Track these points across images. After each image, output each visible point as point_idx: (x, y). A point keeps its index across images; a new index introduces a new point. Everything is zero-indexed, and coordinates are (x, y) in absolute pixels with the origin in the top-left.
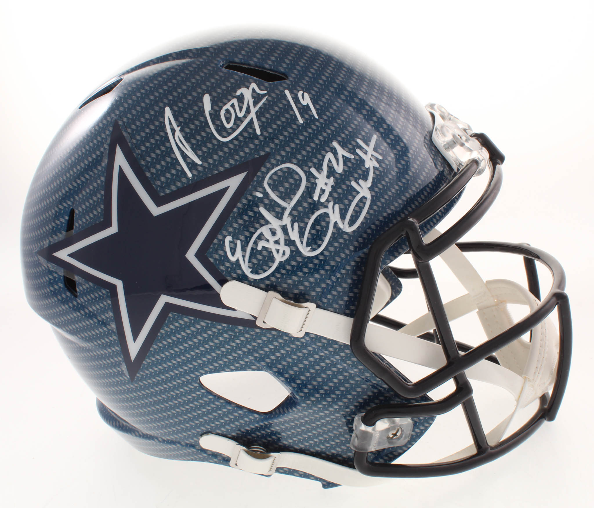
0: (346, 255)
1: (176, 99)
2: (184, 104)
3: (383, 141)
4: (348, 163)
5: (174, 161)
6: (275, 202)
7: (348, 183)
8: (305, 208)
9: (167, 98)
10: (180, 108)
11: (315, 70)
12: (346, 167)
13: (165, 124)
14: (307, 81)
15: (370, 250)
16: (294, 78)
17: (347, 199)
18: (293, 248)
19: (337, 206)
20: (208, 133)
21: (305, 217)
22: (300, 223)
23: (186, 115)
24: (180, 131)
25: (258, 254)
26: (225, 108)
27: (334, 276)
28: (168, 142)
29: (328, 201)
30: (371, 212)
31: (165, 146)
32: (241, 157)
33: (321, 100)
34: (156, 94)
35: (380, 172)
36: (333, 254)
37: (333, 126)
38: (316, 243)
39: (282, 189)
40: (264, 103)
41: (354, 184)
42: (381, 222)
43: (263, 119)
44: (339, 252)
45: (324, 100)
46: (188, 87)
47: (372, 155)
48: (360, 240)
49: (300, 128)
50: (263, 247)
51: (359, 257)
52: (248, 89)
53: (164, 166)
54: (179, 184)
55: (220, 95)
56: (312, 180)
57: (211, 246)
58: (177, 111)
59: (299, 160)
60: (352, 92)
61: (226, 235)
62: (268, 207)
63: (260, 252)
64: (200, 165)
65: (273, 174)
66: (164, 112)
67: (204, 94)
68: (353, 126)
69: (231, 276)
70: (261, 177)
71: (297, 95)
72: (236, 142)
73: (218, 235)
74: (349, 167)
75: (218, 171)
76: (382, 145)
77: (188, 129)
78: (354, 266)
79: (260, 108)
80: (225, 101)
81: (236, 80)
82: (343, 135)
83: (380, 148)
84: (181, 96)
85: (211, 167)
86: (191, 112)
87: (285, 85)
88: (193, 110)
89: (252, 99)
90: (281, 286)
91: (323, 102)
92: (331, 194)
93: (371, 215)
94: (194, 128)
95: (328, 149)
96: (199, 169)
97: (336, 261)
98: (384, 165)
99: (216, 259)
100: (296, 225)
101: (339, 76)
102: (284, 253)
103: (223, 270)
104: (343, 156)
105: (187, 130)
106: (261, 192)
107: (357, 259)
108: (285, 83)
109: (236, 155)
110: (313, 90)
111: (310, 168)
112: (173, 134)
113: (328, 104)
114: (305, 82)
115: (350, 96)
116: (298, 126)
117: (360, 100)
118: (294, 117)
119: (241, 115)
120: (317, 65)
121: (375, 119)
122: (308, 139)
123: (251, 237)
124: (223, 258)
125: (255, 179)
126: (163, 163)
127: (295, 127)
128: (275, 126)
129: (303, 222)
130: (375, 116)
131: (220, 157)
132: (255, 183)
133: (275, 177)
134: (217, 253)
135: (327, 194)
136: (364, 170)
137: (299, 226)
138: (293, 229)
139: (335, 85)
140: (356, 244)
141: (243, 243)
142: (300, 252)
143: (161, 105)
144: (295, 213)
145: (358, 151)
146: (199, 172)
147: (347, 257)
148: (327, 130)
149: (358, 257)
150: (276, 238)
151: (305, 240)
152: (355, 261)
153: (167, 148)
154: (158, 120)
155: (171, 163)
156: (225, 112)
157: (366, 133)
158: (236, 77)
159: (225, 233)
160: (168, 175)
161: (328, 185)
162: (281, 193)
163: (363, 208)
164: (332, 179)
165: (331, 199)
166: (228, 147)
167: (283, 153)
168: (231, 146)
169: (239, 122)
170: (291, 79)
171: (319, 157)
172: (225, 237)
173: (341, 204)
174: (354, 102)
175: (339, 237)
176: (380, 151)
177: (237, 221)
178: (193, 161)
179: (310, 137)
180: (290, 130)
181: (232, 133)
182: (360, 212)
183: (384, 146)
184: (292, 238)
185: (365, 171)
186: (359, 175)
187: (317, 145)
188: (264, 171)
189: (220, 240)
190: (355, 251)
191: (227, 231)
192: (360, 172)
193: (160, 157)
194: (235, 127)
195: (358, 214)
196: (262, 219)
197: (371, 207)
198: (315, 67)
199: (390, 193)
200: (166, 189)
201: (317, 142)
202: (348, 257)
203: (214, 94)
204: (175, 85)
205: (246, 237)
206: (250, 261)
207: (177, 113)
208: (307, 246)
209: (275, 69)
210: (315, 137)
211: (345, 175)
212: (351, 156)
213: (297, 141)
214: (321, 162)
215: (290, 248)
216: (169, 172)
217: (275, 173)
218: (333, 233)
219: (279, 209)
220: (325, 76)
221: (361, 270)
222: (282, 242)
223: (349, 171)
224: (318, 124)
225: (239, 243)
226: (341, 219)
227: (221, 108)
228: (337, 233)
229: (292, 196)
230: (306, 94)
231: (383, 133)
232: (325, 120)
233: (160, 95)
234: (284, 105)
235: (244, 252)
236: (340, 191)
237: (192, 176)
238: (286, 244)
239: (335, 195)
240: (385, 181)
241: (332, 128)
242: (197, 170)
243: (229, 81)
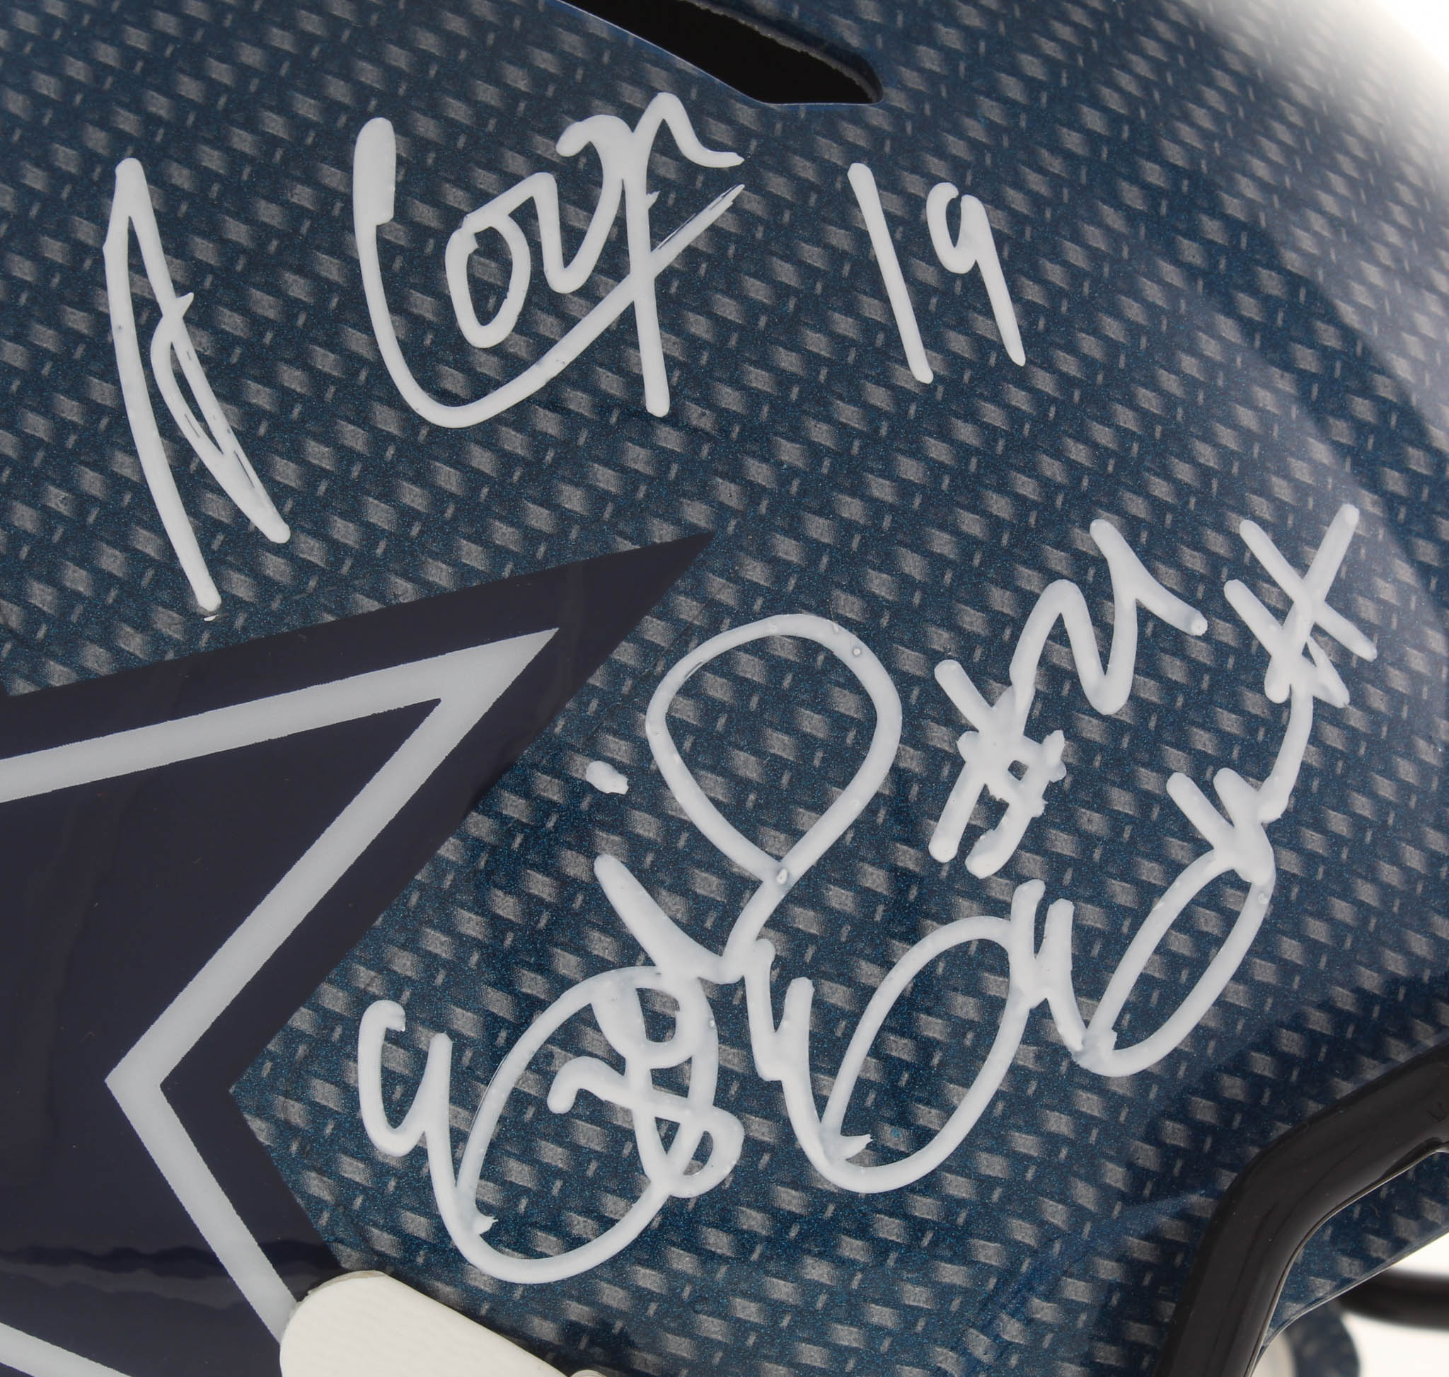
0: (1078, 1213)
1: (191, 119)
2: (235, 159)
3: (1395, 549)
4: (1167, 658)
5: (127, 498)
6: (698, 838)
7: (1148, 779)
8: (867, 897)
9: (136, 106)
10: (204, 177)
11: (1047, 61)
12: (1151, 683)
13: (100, 262)
14: (991, 127)
15: (1227, 1202)
16: (915, 96)
17: (1127, 875)
18: (763, 1130)
19: (1062, 913)
20: (352, 361)
21: (861, 955)
22: (827, 986)
23: (237, 231)
24: (187, 319)
25: (545, 1137)
26: (476, 221)
27: (984, 1329)
28: (102, 377)
29: (1012, 873)
30: (1265, 972)
31: (84, 400)
32: (531, 536)
33: (1057, 256)
34: (77, 69)
35: (1353, 736)
36: (996, 1195)
37: (1107, 420)
38: (903, 1119)
39: (747, 765)
40: (713, 229)
41: (1182, 791)
42: (1314, 1039)
43: (699, 326)
44: (1037, 1189)
45: (1075, 255)
46: (276, 55)
47: (1317, 630)
48: (1174, 1133)
49: (912, 409)
50: (584, 1096)
51: (1153, 1236)
52: (633, 125)
53: (60, 517)
54: (134, 643)
55: (461, 142)
56: (938, 735)
57: (271, 1047)
58: (186, 196)
59: (873, 605)
60: (1251, 228)
61: (373, 990)
62: (649, 858)
63: (560, 1127)
64: (278, 549)
65: (707, 667)
66: (107, 186)
67: (368, 117)
68: (1228, 438)
69: (364, 1242)
70: (633, 674)
71: (917, 205)
72: (514, 442)
73: (325, 986)
74: (1170, 687)
75: (381, 597)
76: (1384, 576)
77: (238, 319)
78: (1110, 1288)
79: (690, 253)
80: (484, 179)
81: (568, 62)
82: (1161, 489)
83: (1370, 593)
84: (226, 110)
85: (345, 569)
86: (269, 213)
87: (853, 134)
88: (287, 206)
89: (650, 190)
90: (654, 1347)
91: (1066, 264)
92: (1035, 835)
93: (1259, 990)
94: (271, 314)
95: (1056, 558)
96: (269, 572)
97: (1007, 1242)
98: (1378, 700)
99: (285, 1129)
100: (801, 992)
101: (1187, 118)
102: (703, 1153)
103: (320, 1201)
104: (1144, 615)
105: (232, 322)
106: (619, 767)
107: (1138, 1248)
108: (857, 120)
109: (501, 519)
110: (1019, 185)
111: (935, 658)
112: (145, 334)
113: (1096, 280)
114: (976, 130)
115: (1232, 251)
116: (901, 396)
117: (1293, 281)
118: (881, 337)
119: (565, 280)
120: (1065, 32)
121: (1363, 408)
122: (946, 481)
123: (518, 1028)
124: (329, 1130)
125: (597, 679)
126: (57, 499)
127: (878, 396)
128: (759, 379)
129: (847, 978)
130: (1366, 391)
131: (407, 515)
132: (594, 705)
133: (718, 689)
134: (298, 1092)
135: (1012, 830)
136: (1256, 711)
137: (818, 1004)
138: (777, 1015)
139: (1153, 174)
140: (1147, 1156)
141: (468, 1054)
142: (801, 1157)
143: (97, 139)
144: (806, 920)
145: (1237, 594)
146: (265, 585)
147: (1076, 1227)
148: (1070, 442)
149: (1147, 1238)
150: (667, 1056)
151: (841, 1091)
152: (1122, 1258)
153: (94, 410)
154: (63, 232)
155: (103, 505)
156: (473, 245)
157: (1298, 487)
158: (571, 42)
159: (364, 976)
160: (77, 578)
161: (1028, 775)
162: (741, 785)
163: (1219, 942)
164: (1056, 742)
165: (1032, 862)
166: (458, 463)
167: (788, 549)
168: (482, 460)
169: (547, 324)
170: (897, 99)
171: (1001, 600)
172: (362, 1001)
173: (1089, 900)
174: (1254, 290)
175: (1046, 1100)
176: (1369, 611)
177: (449, 916)
178: (238, 514)
179: (959, 474)
180: (848, 414)
181: (498, 385)
182: (1199, 966)
183: (1396, 581)
184: (768, 1070)
185: (1263, 722)
186: (1225, 739)
187: (995, 524)
188: (658, 640)
189: (327, 1019)
190: (1131, 1198)
191: (382, 967)
192: (1229, 722)
193: (45, 461)
194: (521, 348)
195: (1184, 975)
196: (603, 930)
197: (1264, 944)
198: (1049, 47)
199: (1389, 873)
200: (54, 656)
201: (1000, 506)
202: (1087, 1228)
203: (426, 127)
204: (199, 35)
205: (492, 1023)
206: (490, 1170)
207: (184, 208)
208: (851, 1126)
209: (812, 27)
210: (991, 480)
211: (1137, 732)
212: (1189, 621)
213: (882, 490)
214: (1008, 632)
215: (746, 1126)
216: (84, 561)
217: (722, 664)
218: (1014, 1070)
219: (715, 880)
220: (1104, 110)
221: (1149, 1317)
222: (704, 1082)
223: (1165, 711)
224: (1019, 398)
225: (440, 1050)
226: (1078, 992)
227: (453, 220)
228: (1041, 1078)
229: (803, 815)
230: (973, 208)
231: (1402, 501)
232: (1065, 381)
233: (98, 79)
234: (837, 256)
235: (464, 1114)
236: (1093, 822)
237: (222, 608)
238: (721, 1100)
239: (1063, 844)
240: (1373, 795)
241: (1103, 435)
242: (255, 573)
243: (523, 62)
